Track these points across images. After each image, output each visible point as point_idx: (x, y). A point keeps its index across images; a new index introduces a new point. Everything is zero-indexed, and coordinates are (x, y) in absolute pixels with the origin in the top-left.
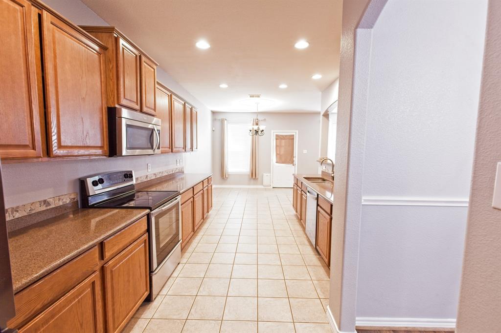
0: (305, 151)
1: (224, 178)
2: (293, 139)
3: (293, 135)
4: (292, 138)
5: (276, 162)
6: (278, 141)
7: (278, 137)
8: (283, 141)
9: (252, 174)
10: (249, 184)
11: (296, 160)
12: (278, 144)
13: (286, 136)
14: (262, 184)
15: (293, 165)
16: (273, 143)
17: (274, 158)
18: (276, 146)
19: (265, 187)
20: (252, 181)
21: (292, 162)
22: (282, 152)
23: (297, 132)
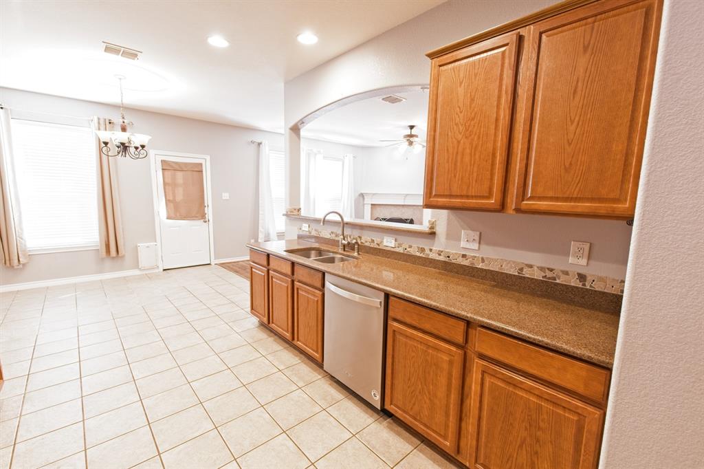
0: (226, 196)
1: (12, 266)
2: (202, 171)
3: (201, 164)
4: (197, 170)
5: (167, 218)
6: (168, 173)
7: (167, 166)
8: (180, 175)
9: (108, 246)
10: (101, 271)
11: (209, 212)
12: (168, 180)
13: (186, 164)
14: (136, 265)
15: (205, 222)
16: (157, 178)
17: (161, 208)
18: (165, 184)
19: (144, 272)
20: (108, 263)
21: (202, 216)
22: (180, 197)
23: (208, 158)
